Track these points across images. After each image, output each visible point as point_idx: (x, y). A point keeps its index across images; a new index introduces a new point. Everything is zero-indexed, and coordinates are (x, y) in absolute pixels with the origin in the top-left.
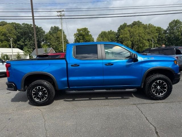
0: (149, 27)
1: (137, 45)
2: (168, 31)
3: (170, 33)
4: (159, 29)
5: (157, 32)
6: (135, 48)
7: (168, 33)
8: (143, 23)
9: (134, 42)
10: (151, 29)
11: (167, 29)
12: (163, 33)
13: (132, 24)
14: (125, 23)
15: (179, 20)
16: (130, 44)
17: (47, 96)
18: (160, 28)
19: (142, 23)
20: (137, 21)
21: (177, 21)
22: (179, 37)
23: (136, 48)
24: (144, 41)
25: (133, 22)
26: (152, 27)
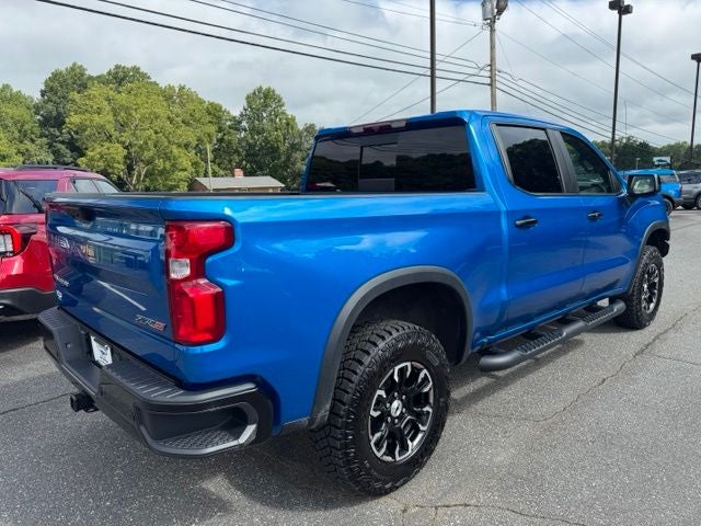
0: (180, 96)
1: (149, 162)
2: (244, 124)
3: (254, 130)
4: (215, 112)
5: (210, 122)
6: (139, 175)
7: (245, 130)
8: (153, 80)
9: (132, 150)
10: (190, 106)
11: (242, 115)
12: (230, 127)
13: (109, 73)
14: (79, 63)
15: (273, 91)
16: (120, 158)
17: (431, 410)
18: (221, 108)
19: (149, 78)
20: (129, 65)
21: (268, 90)
22: (278, 147)
23: (146, 176)
24: (175, 151)
25: (113, 67)
26: (192, 100)
